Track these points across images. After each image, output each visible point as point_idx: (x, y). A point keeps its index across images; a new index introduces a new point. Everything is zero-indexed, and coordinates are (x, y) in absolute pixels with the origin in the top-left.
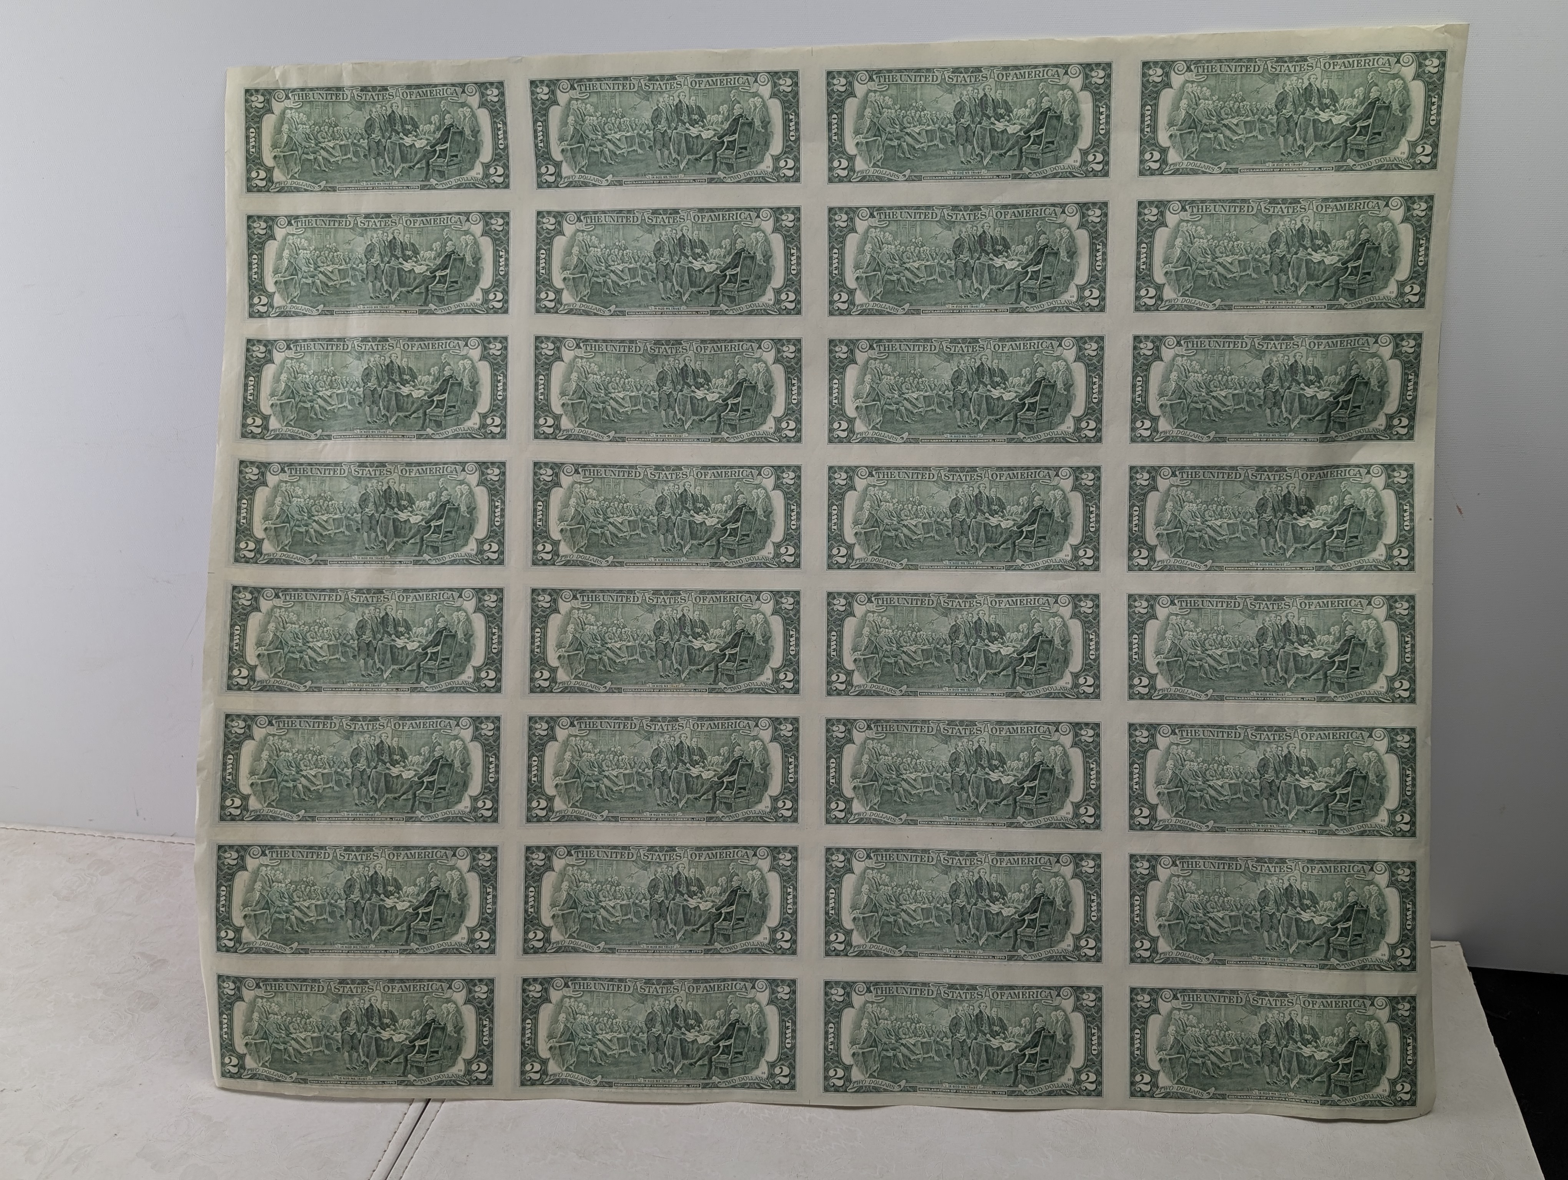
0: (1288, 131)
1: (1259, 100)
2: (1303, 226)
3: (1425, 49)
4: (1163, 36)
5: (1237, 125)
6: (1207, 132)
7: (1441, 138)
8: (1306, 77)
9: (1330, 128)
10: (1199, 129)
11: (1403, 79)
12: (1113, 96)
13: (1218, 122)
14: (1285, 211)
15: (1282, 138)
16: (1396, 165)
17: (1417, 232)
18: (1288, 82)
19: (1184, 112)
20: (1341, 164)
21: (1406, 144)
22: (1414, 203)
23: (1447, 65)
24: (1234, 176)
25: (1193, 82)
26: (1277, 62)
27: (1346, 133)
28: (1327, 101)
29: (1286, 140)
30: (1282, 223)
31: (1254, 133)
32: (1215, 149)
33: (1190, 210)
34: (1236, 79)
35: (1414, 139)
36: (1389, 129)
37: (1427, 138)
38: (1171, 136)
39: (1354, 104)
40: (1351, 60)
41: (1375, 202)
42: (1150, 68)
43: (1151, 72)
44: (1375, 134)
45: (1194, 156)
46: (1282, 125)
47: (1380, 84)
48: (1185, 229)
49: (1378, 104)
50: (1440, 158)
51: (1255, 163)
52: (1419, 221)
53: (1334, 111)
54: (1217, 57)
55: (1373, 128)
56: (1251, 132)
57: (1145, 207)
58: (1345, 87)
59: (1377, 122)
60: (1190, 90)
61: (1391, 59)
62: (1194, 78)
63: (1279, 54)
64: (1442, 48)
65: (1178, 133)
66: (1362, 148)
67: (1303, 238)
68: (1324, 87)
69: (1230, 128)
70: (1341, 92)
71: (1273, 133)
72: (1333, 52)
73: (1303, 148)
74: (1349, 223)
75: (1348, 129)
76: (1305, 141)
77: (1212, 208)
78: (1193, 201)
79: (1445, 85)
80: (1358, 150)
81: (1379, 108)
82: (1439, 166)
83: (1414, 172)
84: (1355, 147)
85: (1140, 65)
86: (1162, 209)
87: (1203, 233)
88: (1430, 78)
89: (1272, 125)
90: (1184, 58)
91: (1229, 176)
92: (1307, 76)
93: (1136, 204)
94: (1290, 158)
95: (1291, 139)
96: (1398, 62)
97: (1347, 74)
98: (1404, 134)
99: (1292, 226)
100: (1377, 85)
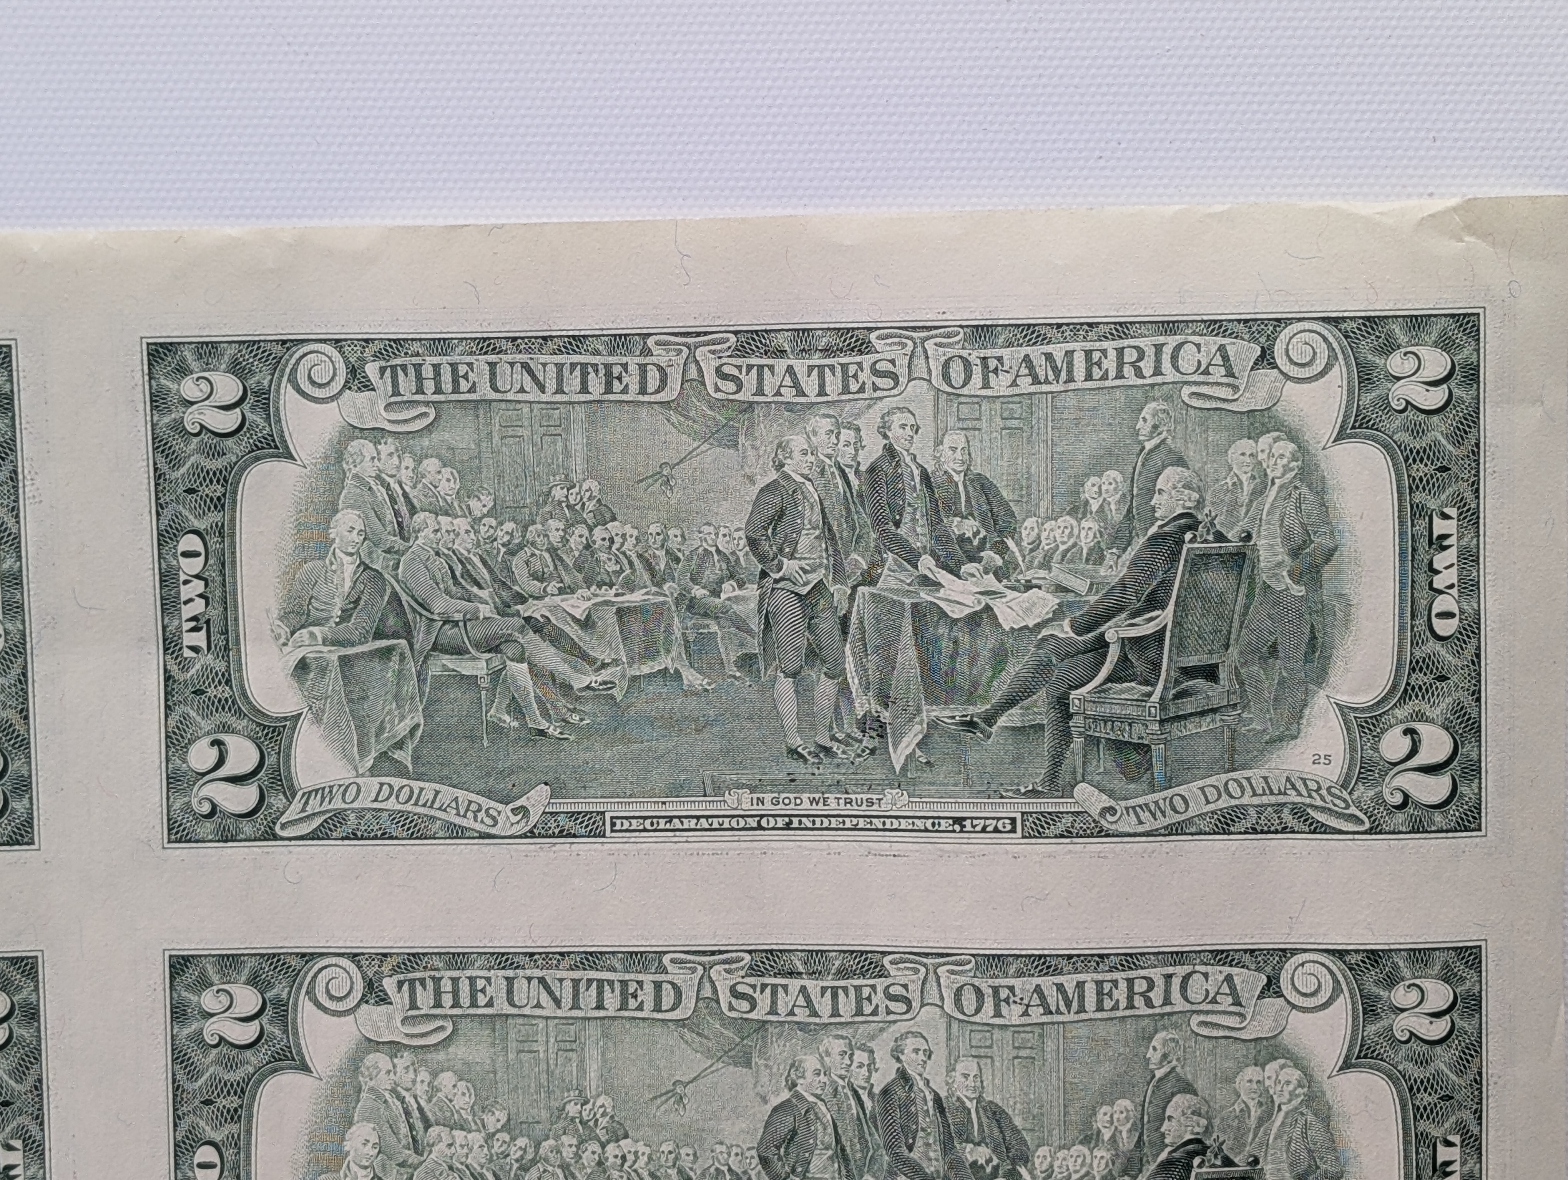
0: (813, 654)
1: (676, 518)
2: (903, 1076)
3: (1380, 306)
4: (232, 230)
5: (587, 624)
6: (458, 651)
7: (1490, 691)
8: (870, 421)
9: (987, 644)
10: (419, 638)
11: (1292, 436)
12: (28, 489)
13: (504, 610)
14: (824, 1006)
15: (785, 685)
16: (1299, 812)
17: (1420, 1113)
18: (798, 442)
19: (349, 567)
20: (1048, 805)
21: (1335, 722)
22: (1391, 981)
23: (1489, 373)
24: (586, 847)
25: (377, 434)
26: (741, 351)
27: (1060, 670)
28: (969, 527)
29: (803, 692)
30: (811, 1063)
31: (665, 662)
32: (496, 729)
33: (400, 999)
34: (565, 423)
35: (1365, 698)
36: (1250, 652)
37: (1424, 692)
38: (302, 666)
39: (1086, 542)
40: (1058, 351)
41: (1218, 973)
42: (183, 371)
43: (189, 388)
44: (1189, 672)
45: (404, 756)
46: (783, 631)
47: (1191, 454)
48: (384, 1083)
49: (1190, 545)
50: (1490, 780)
51: (676, 791)
52: (1423, 1062)
53: (1000, 574)
54: (475, 327)
55: (1180, 647)
56: (650, 654)
57: (204, 983)
58: (1039, 468)
59: (1197, 620)
60: (368, 470)
61: (1234, 347)
62: (382, 419)
63: (748, 321)
64: (1459, 304)
65: (333, 655)
66: (1136, 733)
67: (909, 1135)
68: (952, 464)
69: (557, 639)
70: (1025, 489)
71: (747, 661)
72: (978, 315)
73: (881, 730)
74: (1106, 1070)
75: (1067, 652)
76: (885, 700)
77: (498, 989)
78: (414, 959)
79: (1490, 464)
80: (1119, 746)
81: (1199, 562)
82: (1489, 818)
83: (1378, 843)
84: (1102, 732)
85: (138, 361)
86: (280, 990)
87: (463, 1101)
88: (1417, 431)
89: (741, 625)
90: (335, 330)
91: (563, 846)
92: (874, 416)
93: (160, 973)
94: (827, 772)
95: (826, 688)
96: (1265, 358)
97: (1043, 411)
98: (1321, 677)
99: (859, 1078)
100: (1180, 462)
